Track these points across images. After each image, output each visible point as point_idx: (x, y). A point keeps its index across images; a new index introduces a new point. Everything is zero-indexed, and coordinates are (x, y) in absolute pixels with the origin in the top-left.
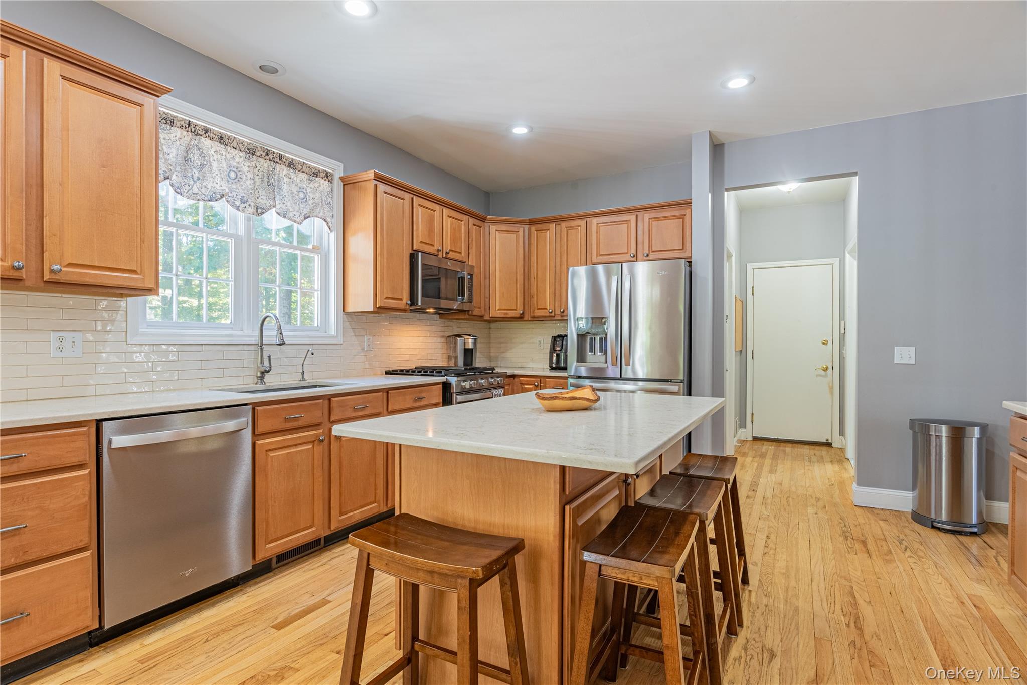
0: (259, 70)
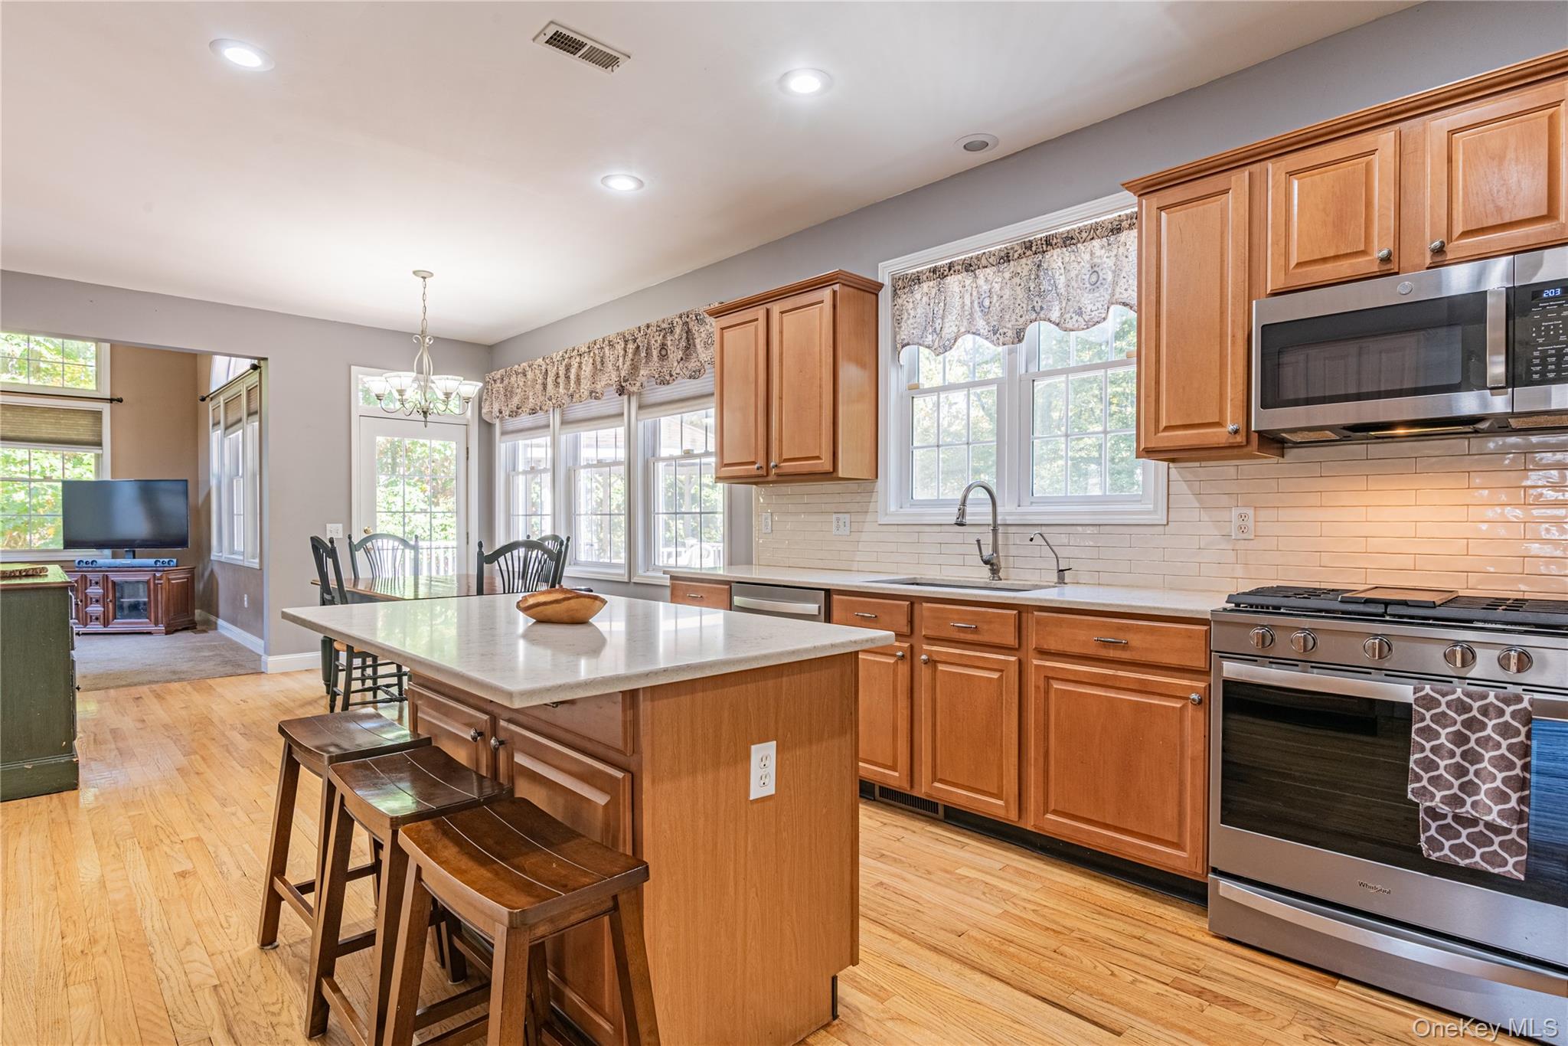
0: (965, 151)
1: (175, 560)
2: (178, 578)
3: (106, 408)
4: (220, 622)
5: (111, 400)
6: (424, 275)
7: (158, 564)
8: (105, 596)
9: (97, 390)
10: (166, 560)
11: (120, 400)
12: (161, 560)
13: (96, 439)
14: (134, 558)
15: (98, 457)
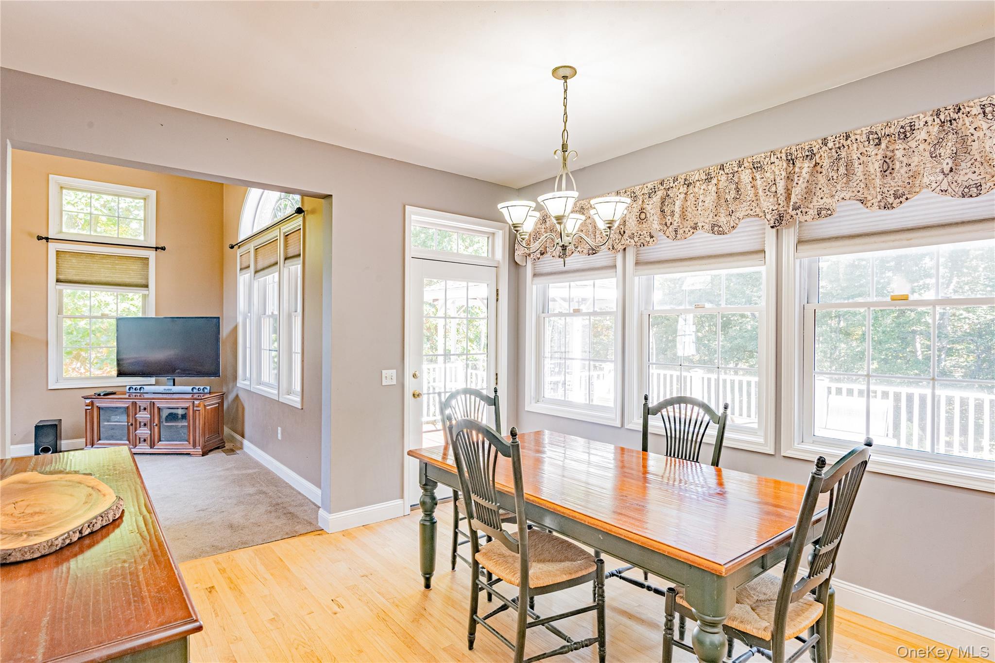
1: (208, 388)
2: (212, 403)
3: (152, 255)
4: (246, 443)
5: (157, 248)
6: (567, 72)
7: (195, 391)
8: (152, 420)
9: (145, 240)
10: (202, 387)
11: (163, 249)
12: (197, 387)
13: (143, 282)
14: (174, 385)
15: (145, 297)
